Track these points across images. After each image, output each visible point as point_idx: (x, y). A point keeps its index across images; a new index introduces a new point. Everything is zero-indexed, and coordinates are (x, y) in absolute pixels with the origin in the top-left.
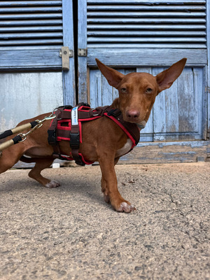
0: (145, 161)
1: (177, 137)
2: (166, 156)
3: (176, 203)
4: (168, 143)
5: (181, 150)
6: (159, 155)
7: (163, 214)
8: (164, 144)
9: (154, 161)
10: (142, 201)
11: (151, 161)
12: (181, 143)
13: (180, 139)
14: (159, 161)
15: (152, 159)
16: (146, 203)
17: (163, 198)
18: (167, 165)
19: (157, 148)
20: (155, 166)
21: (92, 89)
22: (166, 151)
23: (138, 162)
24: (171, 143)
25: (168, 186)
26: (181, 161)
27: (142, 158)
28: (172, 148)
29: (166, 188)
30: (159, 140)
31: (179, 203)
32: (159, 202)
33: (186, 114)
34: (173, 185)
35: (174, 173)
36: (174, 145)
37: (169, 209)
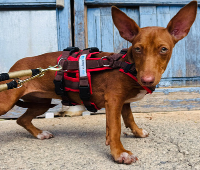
0: (150, 110)
1: (184, 82)
2: (173, 104)
3: (184, 153)
4: (174, 90)
5: (188, 97)
6: (164, 102)
7: (169, 164)
8: (170, 90)
9: (159, 109)
10: (145, 151)
11: (156, 109)
12: (188, 89)
13: (188, 84)
14: (165, 109)
15: (157, 107)
16: (151, 154)
17: (168, 147)
18: (173, 113)
19: (162, 95)
20: (160, 114)
21: (90, 29)
22: (171, 98)
23: (141, 110)
24: (178, 89)
25: (174, 135)
26: (189, 109)
27: (147, 106)
28: (179, 95)
29: (173, 137)
30: (164, 86)
31: (187, 153)
32: (164, 152)
33: (194, 57)
34: (180, 134)
35: (181, 121)
36: (181, 91)
37: (175, 159)
